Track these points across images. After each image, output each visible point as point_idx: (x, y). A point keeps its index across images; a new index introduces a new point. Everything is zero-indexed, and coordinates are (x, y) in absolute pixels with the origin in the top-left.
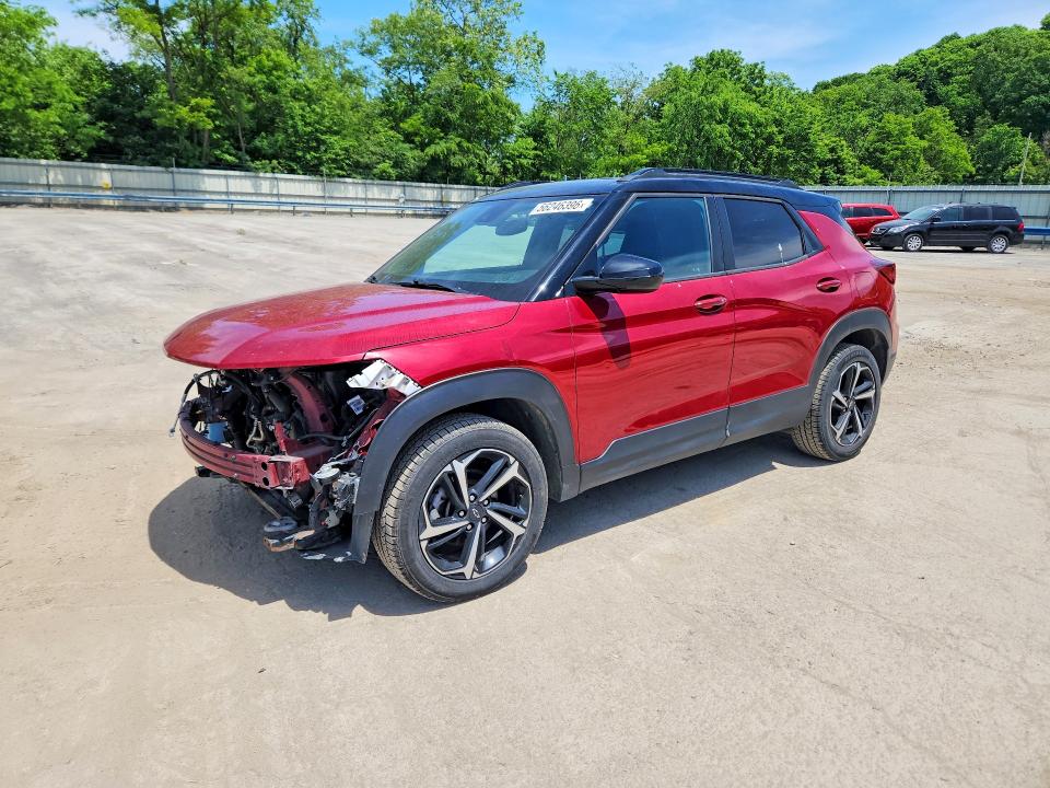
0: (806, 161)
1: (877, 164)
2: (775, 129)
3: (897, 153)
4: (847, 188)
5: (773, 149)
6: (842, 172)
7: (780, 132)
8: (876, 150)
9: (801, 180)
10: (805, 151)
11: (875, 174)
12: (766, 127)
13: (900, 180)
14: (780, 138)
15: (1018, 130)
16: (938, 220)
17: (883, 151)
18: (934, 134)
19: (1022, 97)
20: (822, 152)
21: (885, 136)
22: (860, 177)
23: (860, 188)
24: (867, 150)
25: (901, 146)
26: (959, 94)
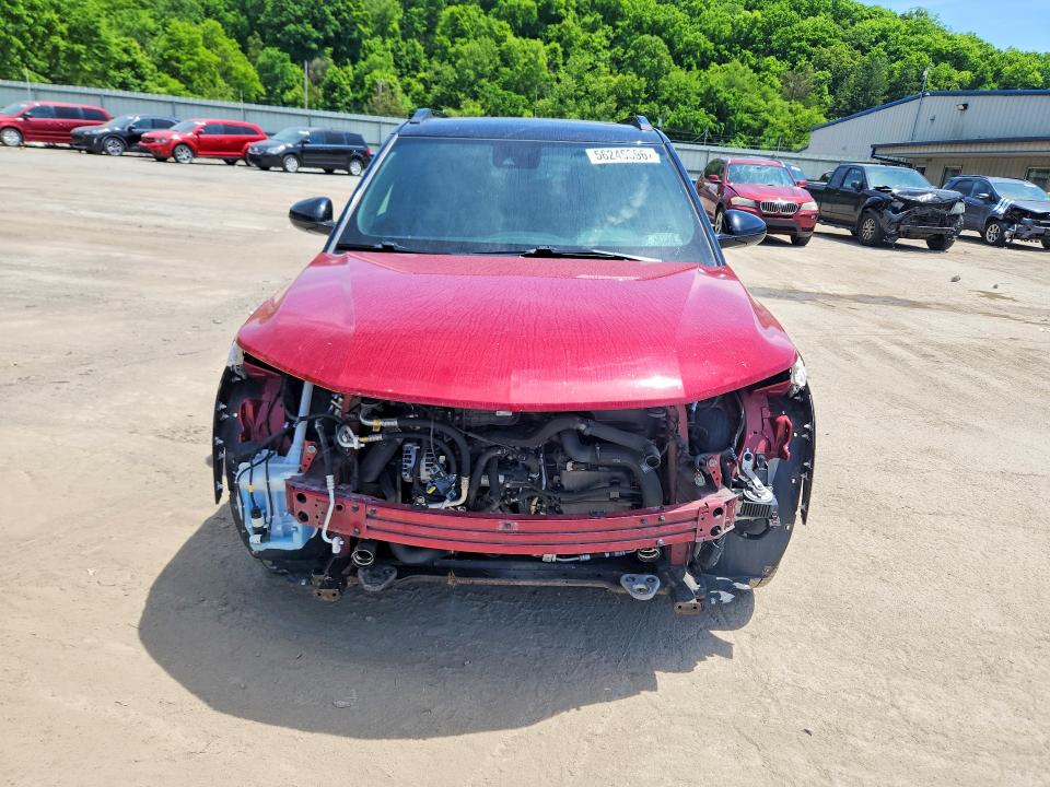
0: (102, 60)
1: (175, 74)
2: (55, 17)
3: (193, 64)
4: (149, 96)
5: (56, 39)
6: (141, 77)
7: (62, 21)
8: (170, 58)
9: (100, 82)
10: (98, 48)
11: (175, 84)
12: (42, 11)
13: (201, 93)
14: (63, 28)
15: (286, 55)
16: (307, 143)
17: (178, 60)
18: (221, 48)
19: (284, 24)
20: (115, 51)
21: (177, 44)
22: (160, 85)
23: (163, 97)
24: (161, 56)
25: (196, 58)
26: (226, 10)
